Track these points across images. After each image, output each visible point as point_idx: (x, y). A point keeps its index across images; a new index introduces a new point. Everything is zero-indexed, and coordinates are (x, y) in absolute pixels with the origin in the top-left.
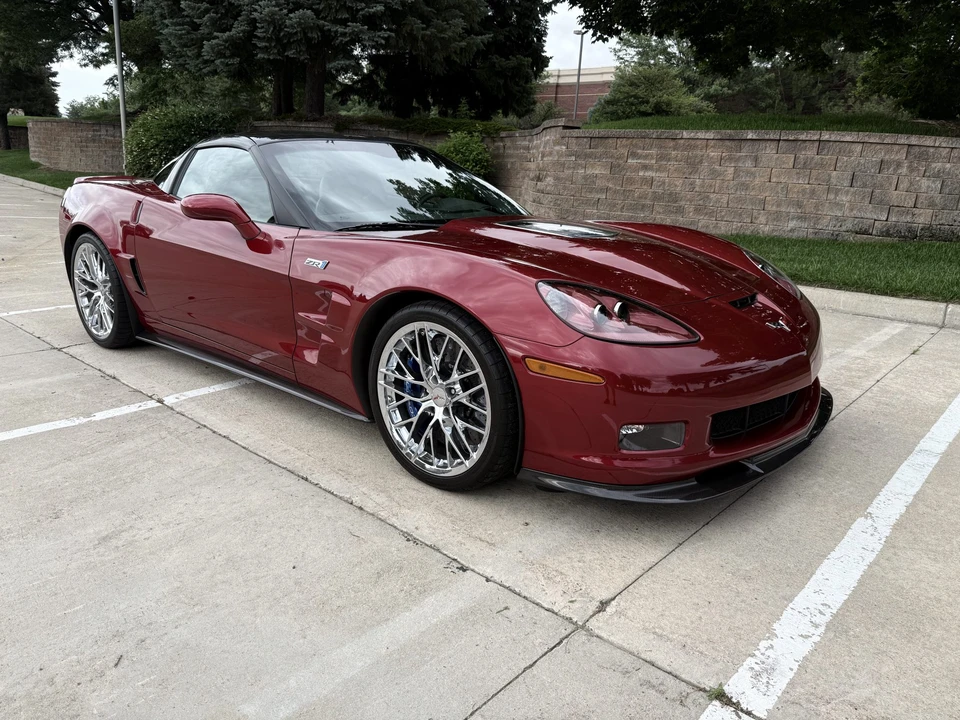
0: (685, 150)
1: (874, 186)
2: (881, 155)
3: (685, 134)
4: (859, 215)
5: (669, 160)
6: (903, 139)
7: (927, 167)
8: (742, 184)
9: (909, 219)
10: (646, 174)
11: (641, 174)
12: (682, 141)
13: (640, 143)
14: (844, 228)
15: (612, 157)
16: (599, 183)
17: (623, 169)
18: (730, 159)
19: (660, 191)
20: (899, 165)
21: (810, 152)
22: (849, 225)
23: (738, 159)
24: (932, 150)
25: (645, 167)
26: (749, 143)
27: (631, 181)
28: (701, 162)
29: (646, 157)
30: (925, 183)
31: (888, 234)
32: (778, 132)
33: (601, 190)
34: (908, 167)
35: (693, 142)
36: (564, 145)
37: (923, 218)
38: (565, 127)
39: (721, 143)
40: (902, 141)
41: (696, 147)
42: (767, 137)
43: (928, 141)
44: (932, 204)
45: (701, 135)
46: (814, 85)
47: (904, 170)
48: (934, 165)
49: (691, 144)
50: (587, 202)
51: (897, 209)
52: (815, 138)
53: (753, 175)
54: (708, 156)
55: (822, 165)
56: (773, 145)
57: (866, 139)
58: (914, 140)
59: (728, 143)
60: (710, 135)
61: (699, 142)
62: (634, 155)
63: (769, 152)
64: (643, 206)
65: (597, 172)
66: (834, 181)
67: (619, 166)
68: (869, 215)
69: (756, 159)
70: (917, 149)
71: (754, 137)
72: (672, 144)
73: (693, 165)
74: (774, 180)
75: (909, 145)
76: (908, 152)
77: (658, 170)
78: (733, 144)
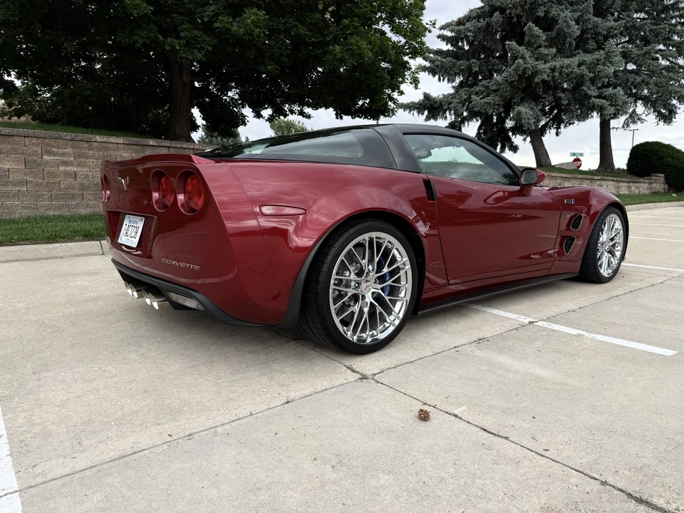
3: (98, 138)
5: (87, 158)
10: (67, 169)
11: (62, 168)
12: (96, 144)
13: (52, 142)
15: (22, 153)
17: (40, 164)
19: (85, 182)
25: (65, 163)
26: (149, 148)
27: (53, 175)
29: (63, 154)
33: (20, 183)
35: (106, 145)
39: (128, 147)
41: (108, 149)
42: (163, 144)
45: (113, 139)
59: (135, 147)
60: (121, 140)
61: (111, 145)
62: (50, 153)
64: (73, 195)
65: (7, 166)
71: (155, 144)
72: (86, 145)
77: (78, 166)
78: (138, 148)
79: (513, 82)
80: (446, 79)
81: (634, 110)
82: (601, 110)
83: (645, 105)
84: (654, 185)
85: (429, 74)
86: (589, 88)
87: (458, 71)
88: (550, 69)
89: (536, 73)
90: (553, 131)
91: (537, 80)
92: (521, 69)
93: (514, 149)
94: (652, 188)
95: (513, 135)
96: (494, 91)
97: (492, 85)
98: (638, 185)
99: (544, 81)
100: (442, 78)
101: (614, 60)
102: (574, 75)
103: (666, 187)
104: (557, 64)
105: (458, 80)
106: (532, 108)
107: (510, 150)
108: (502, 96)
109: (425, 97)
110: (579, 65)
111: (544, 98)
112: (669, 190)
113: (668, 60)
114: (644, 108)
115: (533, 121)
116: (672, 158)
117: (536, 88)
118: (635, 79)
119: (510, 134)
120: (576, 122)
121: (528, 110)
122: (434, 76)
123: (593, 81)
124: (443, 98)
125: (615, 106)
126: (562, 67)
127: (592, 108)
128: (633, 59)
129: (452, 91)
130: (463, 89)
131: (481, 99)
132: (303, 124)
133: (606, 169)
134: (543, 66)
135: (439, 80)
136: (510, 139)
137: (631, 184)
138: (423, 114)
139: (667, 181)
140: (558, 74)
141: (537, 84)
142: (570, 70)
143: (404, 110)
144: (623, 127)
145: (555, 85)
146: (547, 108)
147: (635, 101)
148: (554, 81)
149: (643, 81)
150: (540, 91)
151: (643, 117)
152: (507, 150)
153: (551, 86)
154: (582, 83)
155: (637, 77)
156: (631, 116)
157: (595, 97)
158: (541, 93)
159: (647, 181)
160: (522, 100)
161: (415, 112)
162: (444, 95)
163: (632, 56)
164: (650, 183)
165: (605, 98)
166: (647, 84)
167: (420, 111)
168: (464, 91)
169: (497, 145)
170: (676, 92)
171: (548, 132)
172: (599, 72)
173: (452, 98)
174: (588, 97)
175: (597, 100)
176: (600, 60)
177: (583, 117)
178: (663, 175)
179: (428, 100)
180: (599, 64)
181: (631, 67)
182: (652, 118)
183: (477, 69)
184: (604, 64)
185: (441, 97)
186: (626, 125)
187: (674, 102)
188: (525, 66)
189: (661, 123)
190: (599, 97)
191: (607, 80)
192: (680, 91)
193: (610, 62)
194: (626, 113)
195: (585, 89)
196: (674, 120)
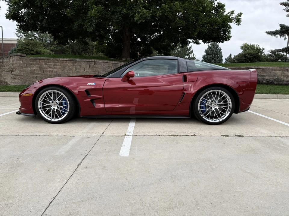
0: (61, 63)
2: (108, 65)
3: (60, 59)
5: (57, 66)
6: (111, 62)
8: (78, 72)
11: (49, 69)
12: (60, 61)
13: (47, 61)
15: (39, 65)
16: (36, 72)
17: (43, 68)
18: (74, 66)
19: (56, 74)
21: (93, 64)
23: (75, 66)
24: (117, 64)
25: (50, 68)
26: (78, 62)
27: (46, 71)
28: (66, 66)
29: (50, 65)
32: (84, 59)
33: (37, 74)
35: (63, 61)
36: (21, 61)
38: (20, 56)
39: (70, 61)
41: (64, 62)
42: (82, 60)
43: (116, 62)
45: (65, 59)
46: (80, 49)
49: (62, 62)
50: (33, 77)
52: (93, 61)
53: (80, 69)
54: (68, 65)
55: (96, 67)
56: (84, 62)
57: (104, 62)
58: (113, 62)
59: (72, 61)
60: (67, 59)
61: (64, 61)
62: (46, 64)
63: (83, 64)
65: (34, 69)
66: (99, 71)
67: (42, 67)
69: (80, 66)
71: (79, 60)
72: (57, 61)
73: (64, 67)
74: (85, 71)
76: (113, 65)
77: (54, 68)
78: (74, 62)
143: (272, 35)
161: (278, 36)
167: (281, 35)
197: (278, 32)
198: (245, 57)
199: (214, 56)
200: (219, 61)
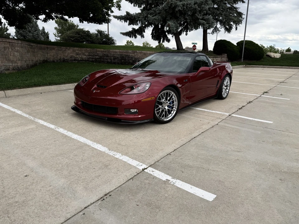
1: (5, 55)
2: (3, 45)
4: (5, 64)
7: (15, 48)
9: (16, 64)
14: (2, 69)
20: (9, 49)
22: (3, 68)
24: (14, 44)
30: (16, 53)
31: (13, 69)
34: (11, 49)
37: (19, 64)
40: (8, 41)
44: (19, 60)
47: (10, 50)
48: (16, 48)
51: (13, 62)
68: (7, 64)
70: (11, 44)
75: (9, 42)
76: (9, 44)
79: (166, 10)
80: (137, 5)
81: (216, 26)
82: (203, 25)
83: (221, 24)
84: (223, 59)
85: (129, 2)
86: (198, 15)
87: (142, 2)
88: (182, 5)
89: (176, 6)
90: (185, 33)
91: (177, 10)
92: (170, 4)
93: (168, 41)
94: (222, 60)
95: (168, 34)
96: (159, 13)
97: (157, 10)
98: (217, 59)
99: (179, 10)
100: (135, 5)
101: (209, 3)
102: (192, 9)
103: (227, 59)
104: (185, 3)
105: (143, 7)
106: (175, 23)
107: (166, 41)
108: (162, 16)
109: (127, 13)
110: (195, 4)
111: (180, 18)
112: (229, 61)
113: (230, 4)
114: (220, 25)
115: (175, 29)
116: (230, 47)
117: (176, 13)
118: (217, 12)
119: (167, 33)
120: (194, 30)
121: (173, 24)
122: (132, 4)
123: (200, 12)
124: (136, 15)
125: (209, 24)
126: (187, 4)
127: (200, 24)
128: (216, 3)
129: (140, 12)
130: (145, 11)
131: (152, 17)
132: (72, 21)
133: (205, 51)
134: (179, 3)
135: (134, 6)
136: (167, 36)
137: (214, 58)
138: (127, 22)
139: (228, 57)
140: (185, 8)
141: (177, 11)
142: (191, 6)
143: (118, 20)
144: (212, 33)
145: (184, 12)
146: (182, 22)
147: (217, 22)
148: (184, 11)
149: (220, 13)
150: (178, 15)
151: (220, 29)
152: (165, 41)
153: (183, 13)
154: (196, 13)
155: (218, 11)
156: (215, 29)
157: (201, 19)
158: (178, 16)
159: (220, 57)
160: (171, 19)
161: (123, 21)
162: (136, 13)
163: (216, 2)
164: (222, 58)
165: (204, 20)
166: (222, 15)
167: (126, 21)
168: (145, 12)
169: (161, 39)
170: (232, 19)
171: (182, 33)
172: (202, 8)
173: (140, 15)
174: (198, 19)
175: (202, 21)
176: (203, 2)
177: (196, 28)
178: (226, 54)
179: (129, 15)
180: (203, 4)
181: (216, 6)
182: (223, 30)
183: (151, 2)
184: (205, 5)
185: (135, 14)
186: (213, 33)
187: (232, 23)
188: (171, 2)
189: (226, 32)
190: (202, 19)
191: (206, 12)
192: (234, 19)
193: (207, 4)
194: (213, 27)
195: (197, 15)
196: (231, 31)
197: (124, 18)
198: (79, 34)
199: (30, 28)
200: (37, 35)
